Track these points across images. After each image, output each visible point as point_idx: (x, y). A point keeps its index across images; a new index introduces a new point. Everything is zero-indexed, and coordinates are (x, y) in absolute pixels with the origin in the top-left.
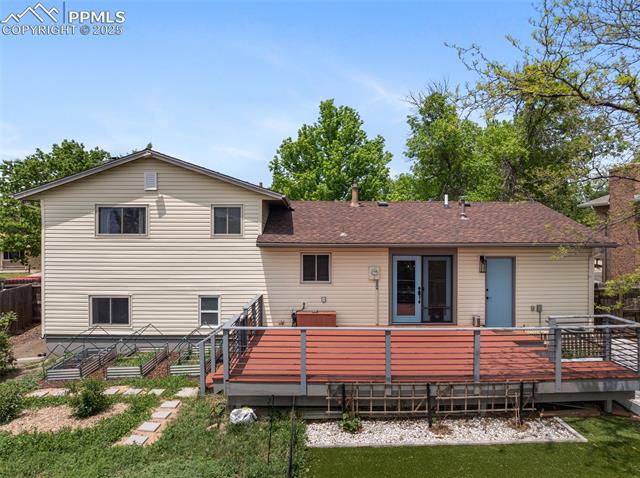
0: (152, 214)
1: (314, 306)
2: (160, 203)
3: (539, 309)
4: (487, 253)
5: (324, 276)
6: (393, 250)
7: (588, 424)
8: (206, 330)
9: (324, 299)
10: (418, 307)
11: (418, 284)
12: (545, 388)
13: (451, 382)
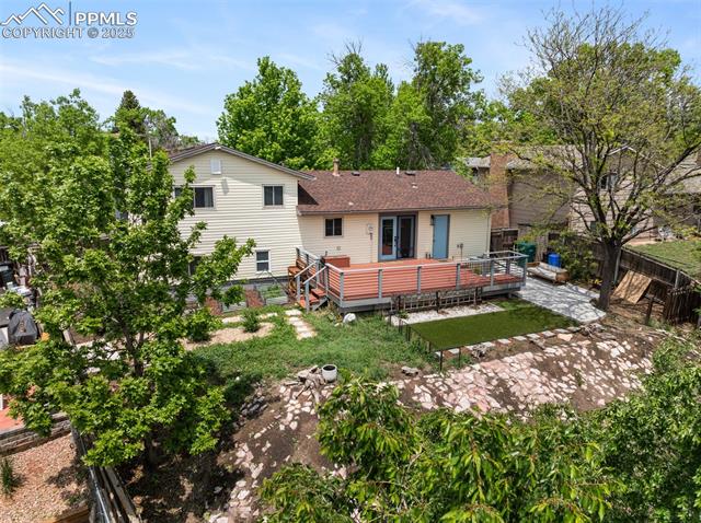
0: (218, 193)
1: (333, 253)
2: (224, 184)
3: (461, 246)
4: (435, 213)
5: (339, 232)
6: (381, 214)
7: (503, 304)
8: (264, 275)
9: (339, 248)
10: (394, 249)
11: (395, 235)
12: (486, 289)
13: (446, 290)
